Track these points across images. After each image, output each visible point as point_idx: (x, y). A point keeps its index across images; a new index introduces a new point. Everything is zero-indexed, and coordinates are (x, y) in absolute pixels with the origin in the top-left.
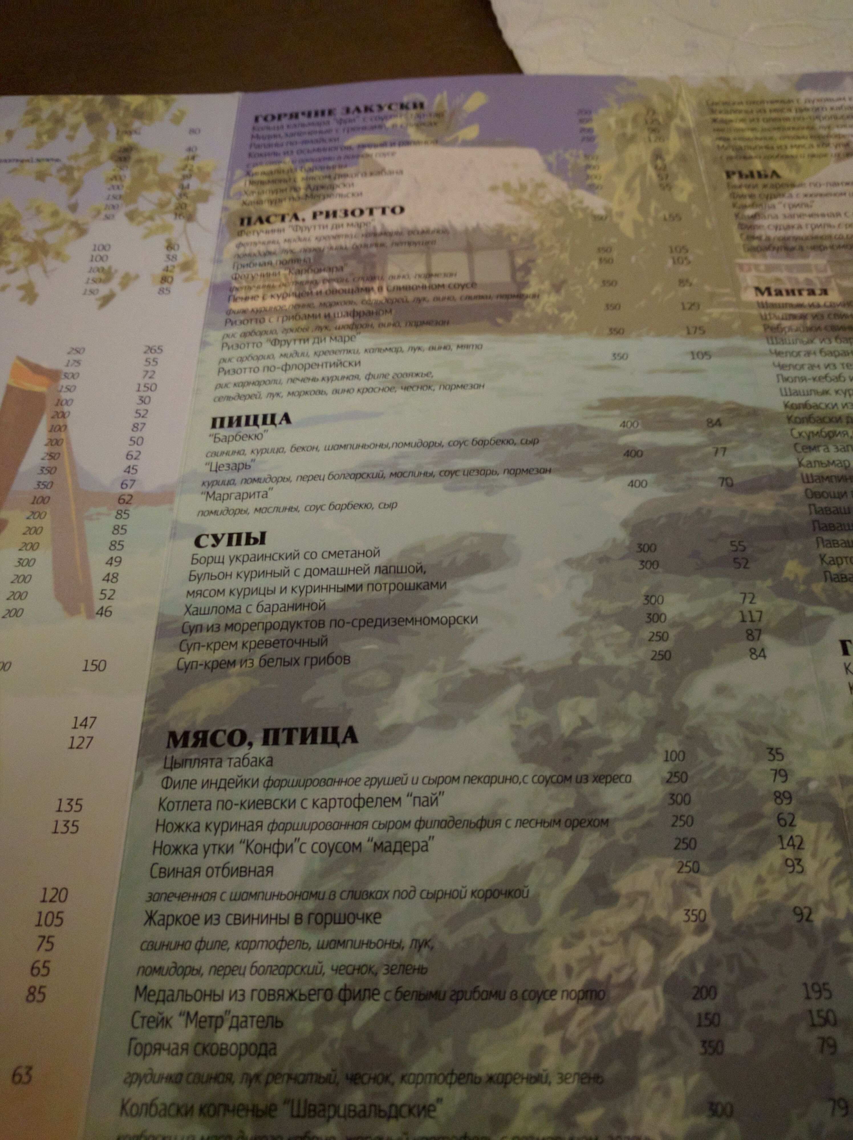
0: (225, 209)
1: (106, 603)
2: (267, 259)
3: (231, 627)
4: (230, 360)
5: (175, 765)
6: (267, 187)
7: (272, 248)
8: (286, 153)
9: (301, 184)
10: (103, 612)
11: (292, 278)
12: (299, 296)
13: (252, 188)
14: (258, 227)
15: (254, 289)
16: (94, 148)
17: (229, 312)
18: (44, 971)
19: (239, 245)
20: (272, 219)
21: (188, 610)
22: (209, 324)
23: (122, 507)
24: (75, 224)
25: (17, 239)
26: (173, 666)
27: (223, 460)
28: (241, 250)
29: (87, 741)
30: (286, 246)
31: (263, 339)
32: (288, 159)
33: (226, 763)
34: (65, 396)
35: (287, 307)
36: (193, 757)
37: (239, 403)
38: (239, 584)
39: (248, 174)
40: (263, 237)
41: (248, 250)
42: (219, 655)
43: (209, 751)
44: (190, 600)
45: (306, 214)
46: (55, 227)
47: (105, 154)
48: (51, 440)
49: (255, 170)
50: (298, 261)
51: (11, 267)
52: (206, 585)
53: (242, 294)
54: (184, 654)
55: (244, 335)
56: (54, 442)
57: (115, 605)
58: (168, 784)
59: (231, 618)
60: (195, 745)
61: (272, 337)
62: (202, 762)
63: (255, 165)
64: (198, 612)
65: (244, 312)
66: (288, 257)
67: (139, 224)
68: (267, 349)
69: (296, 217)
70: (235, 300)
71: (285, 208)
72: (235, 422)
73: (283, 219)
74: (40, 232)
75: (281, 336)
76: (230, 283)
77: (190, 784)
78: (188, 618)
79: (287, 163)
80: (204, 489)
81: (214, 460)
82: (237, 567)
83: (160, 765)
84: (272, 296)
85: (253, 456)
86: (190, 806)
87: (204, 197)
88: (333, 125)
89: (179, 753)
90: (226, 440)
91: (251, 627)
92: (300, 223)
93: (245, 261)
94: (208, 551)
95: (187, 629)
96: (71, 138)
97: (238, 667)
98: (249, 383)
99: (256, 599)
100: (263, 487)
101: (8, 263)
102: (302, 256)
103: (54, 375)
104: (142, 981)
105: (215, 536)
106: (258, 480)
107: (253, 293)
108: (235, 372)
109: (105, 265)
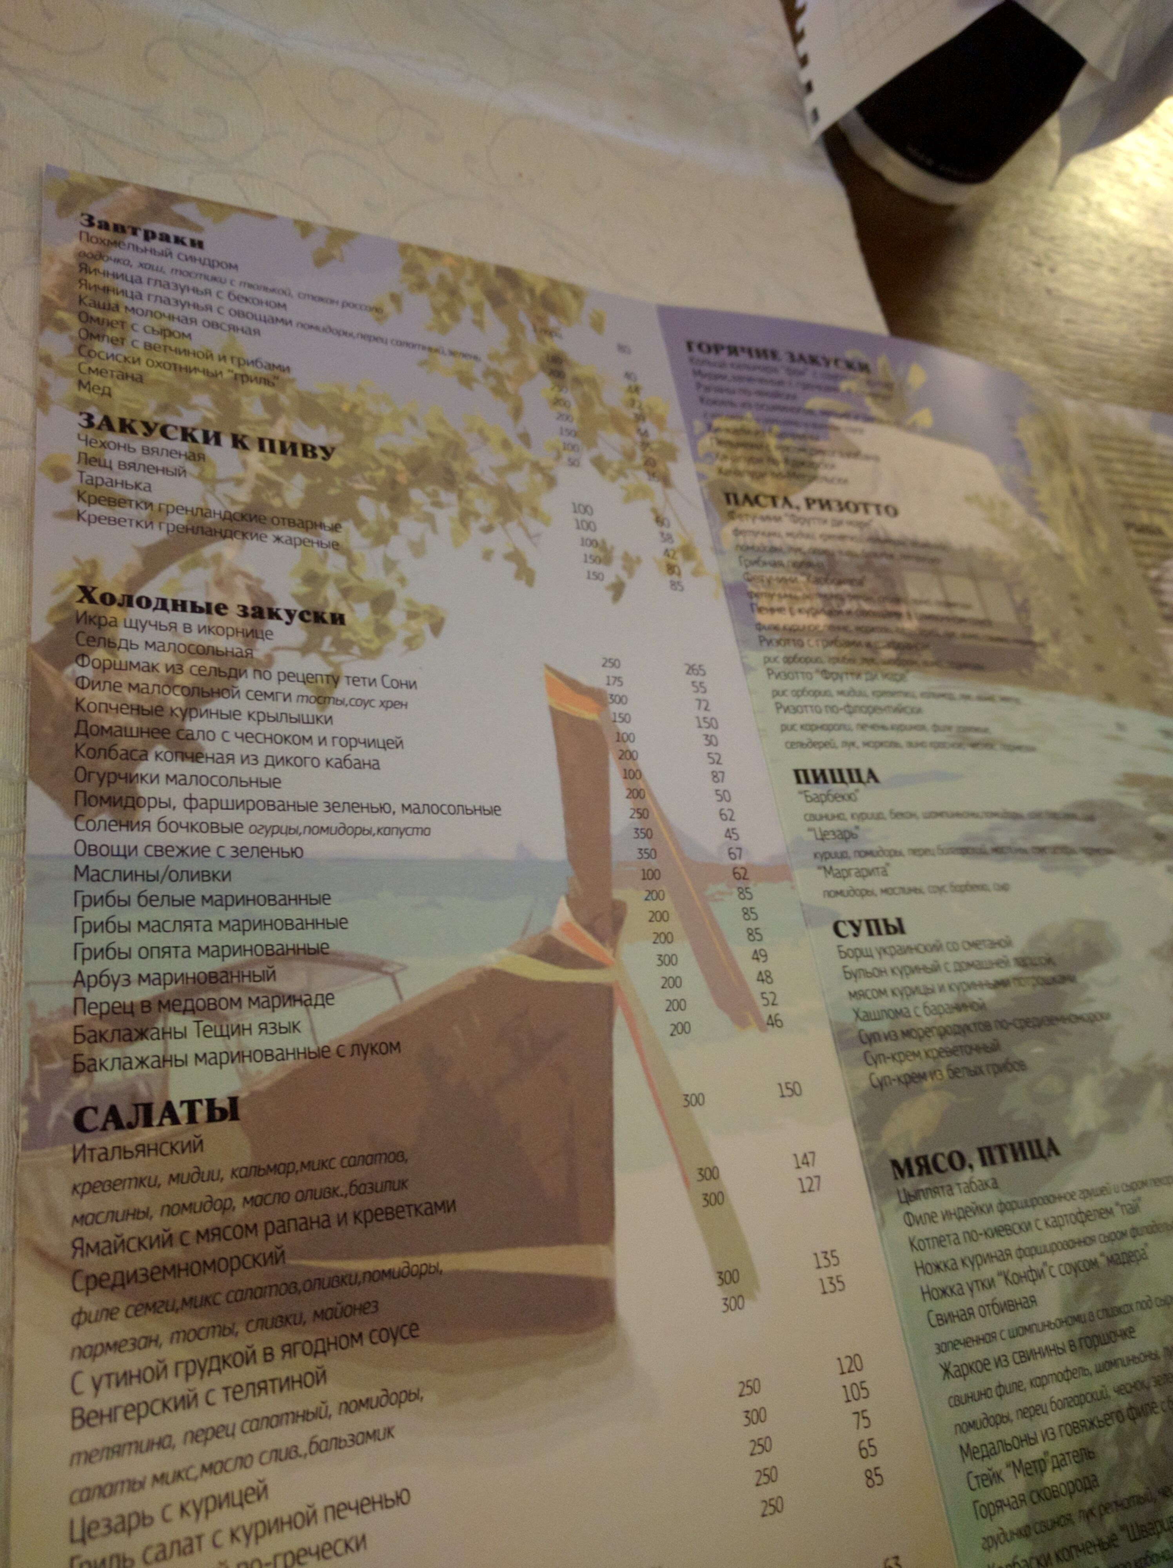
0: (701, 476)
1: (772, 1010)
2: (776, 557)
3: (907, 1034)
4: (784, 693)
5: (910, 1197)
6: (740, 452)
7: (777, 542)
8: (744, 405)
9: (777, 455)
10: (774, 1022)
11: (814, 588)
12: (830, 613)
13: (722, 450)
14: (747, 509)
15: (776, 598)
16: (515, 347)
17: (759, 627)
18: (871, 1451)
19: (737, 532)
20: (762, 500)
21: (857, 1015)
22: (742, 642)
23: (741, 884)
24: (536, 467)
25: (473, 478)
26: (865, 1084)
27: (826, 825)
28: (741, 540)
29: (815, 1180)
30: (790, 541)
31: (811, 668)
32: (749, 414)
33: (956, 1190)
34: (623, 728)
35: (821, 628)
36: (924, 1186)
37: (814, 751)
38: (897, 982)
39: (709, 427)
40: (760, 525)
41: (749, 540)
42: (907, 1067)
43: (935, 1179)
44: (855, 1003)
45: (797, 499)
46: (514, 466)
47: (533, 363)
48: (631, 791)
49: (717, 423)
50: (809, 565)
51: (483, 522)
52: (864, 984)
53: (763, 602)
54: (872, 1069)
55: (788, 660)
56: (636, 794)
57: (782, 1011)
58: (912, 1220)
59: (903, 1023)
60: (920, 1174)
61: (821, 667)
62: (934, 1191)
63: (715, 416)
64: (868, 1017)
65: (776, 628)
66: (799, 558)
67: (613, 479)
68: (820, 683)
69: (786, 501)
70: (760, 610)
71: (770, 486)
72: (820, 776)
73: (775, 504)
74: (501, 471)
75: (830, 668)
76: (745, 587)
77: (932, 1217)
78: (861, 1025)
79: (749, 420)
80: (818, 862)
81: (816, 824)
82: (886, 962)
83: (896, 1201)
84: (800, 611)
85: (854, 823)
86: (940, 1241)
87: (670, 452)
88: (782, 375)
89: (909, 1184)
90: (817, 799)
91: (927, 1031)
92: (794, 511)
93: (752, 557)
94: (850, 943)
95: (865, 1039)
96: (480, 324)
97: (929, 1080)
98: (817, 728)
99: (919, 999)
100: (879, 862)
101: (477, 516)
102: (814, 559)
103: (598, 697)
104: (962, 1439)
105: (852, 923)
106: (869, 853)
107: (776, 603)
108: (796, 710)
109: (598, 536)
